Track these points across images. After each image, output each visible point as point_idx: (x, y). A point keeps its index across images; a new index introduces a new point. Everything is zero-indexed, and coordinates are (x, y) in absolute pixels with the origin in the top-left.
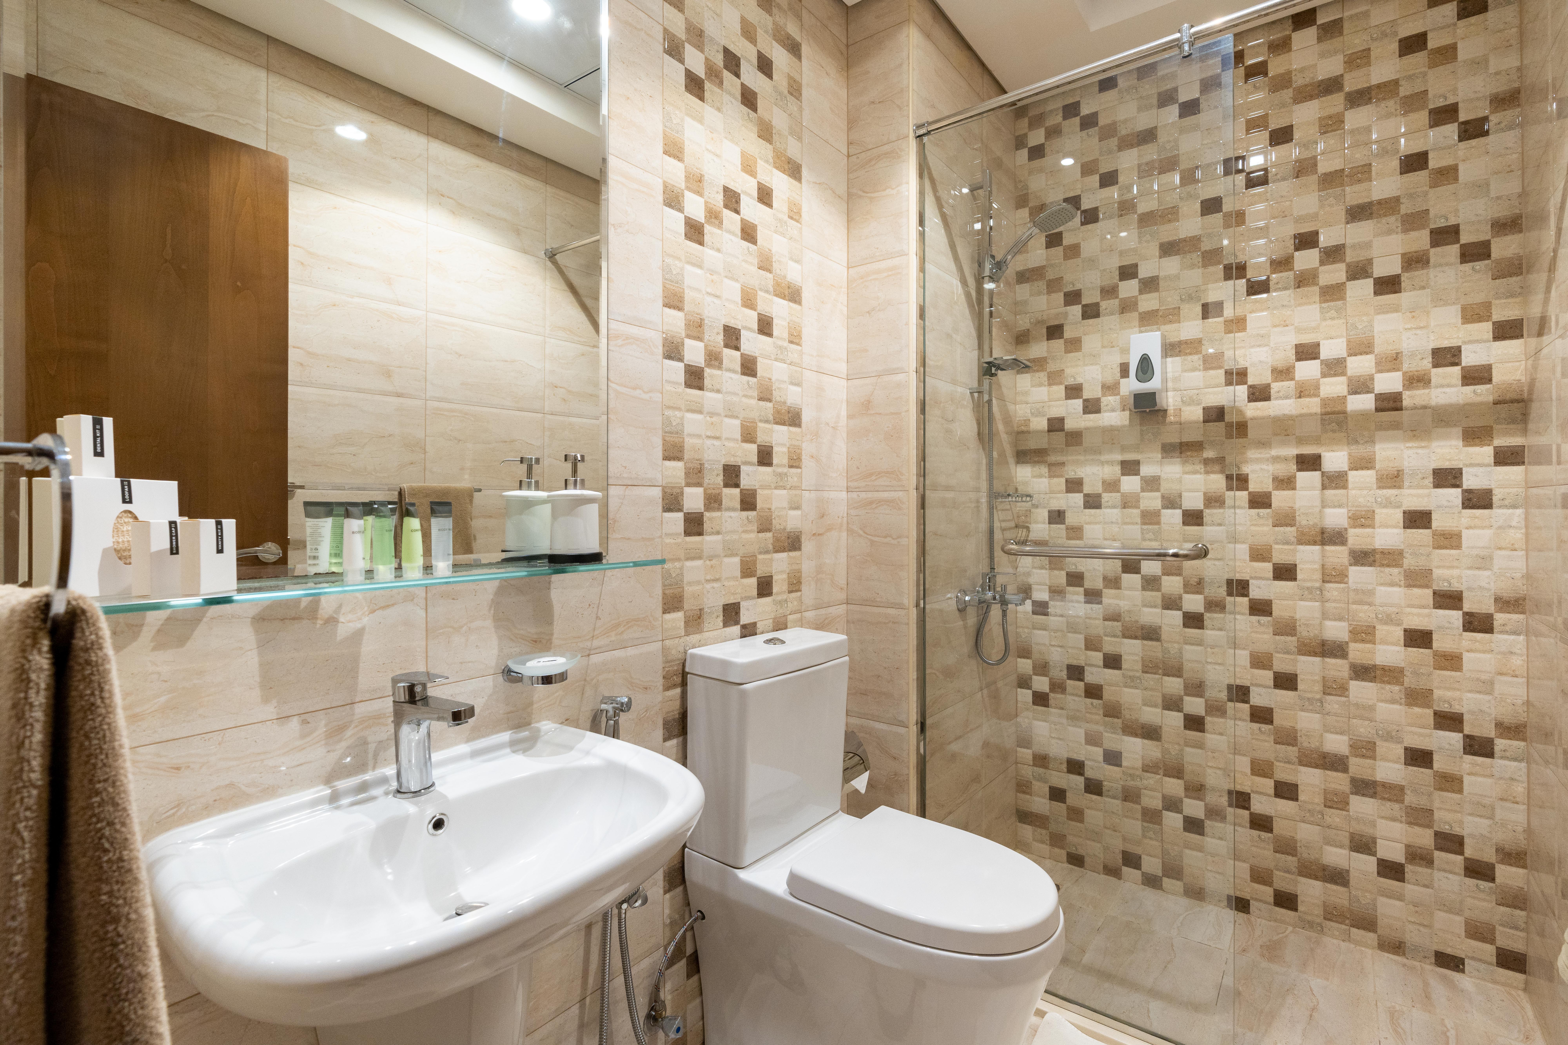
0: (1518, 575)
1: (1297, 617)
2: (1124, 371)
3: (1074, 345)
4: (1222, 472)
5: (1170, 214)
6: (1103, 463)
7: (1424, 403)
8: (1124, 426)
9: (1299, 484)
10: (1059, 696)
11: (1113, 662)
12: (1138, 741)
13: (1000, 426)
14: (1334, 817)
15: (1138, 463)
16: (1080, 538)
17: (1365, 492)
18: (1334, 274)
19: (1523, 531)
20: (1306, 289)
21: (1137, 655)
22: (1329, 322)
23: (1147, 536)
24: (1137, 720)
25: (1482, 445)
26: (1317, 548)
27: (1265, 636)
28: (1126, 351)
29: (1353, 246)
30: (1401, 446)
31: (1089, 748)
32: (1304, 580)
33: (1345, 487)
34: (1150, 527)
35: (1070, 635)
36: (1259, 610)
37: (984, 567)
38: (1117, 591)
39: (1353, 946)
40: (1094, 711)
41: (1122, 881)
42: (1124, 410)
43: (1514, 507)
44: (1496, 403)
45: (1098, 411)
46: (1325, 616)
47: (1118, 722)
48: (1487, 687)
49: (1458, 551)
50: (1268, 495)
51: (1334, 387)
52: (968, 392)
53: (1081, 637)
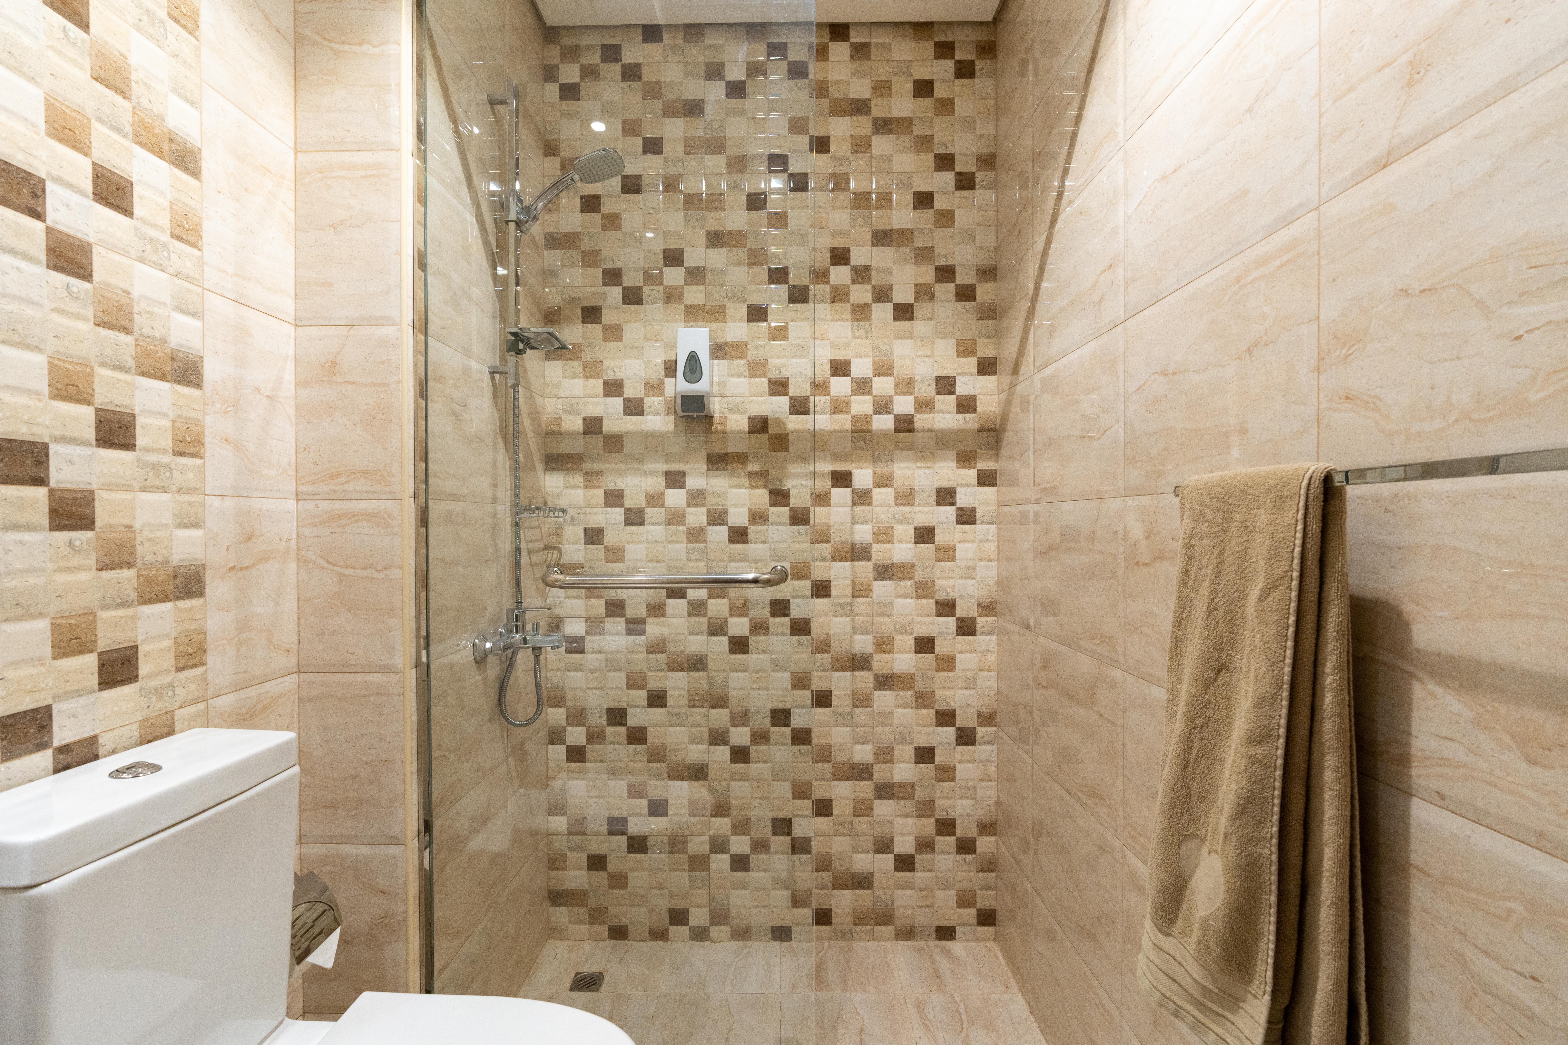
0: (992, 583)
1: (832, 633)
2: (670, 369)
3: (614, 333)
4: (766, 487)
5: (716, 201)
6: (646, 473)
7: (930, 427)
8: (668, 433)
9: (833, 500)
10: (599, 747)
11: (657, 700)
12: (684, 784)
13: (526, 423)
14: (862, 825)
15: (683, 474)
16: (621, 560)
17: (886, 509)
18: (862, 294)
19: (996, 544)
20: (840, 305)
21: (683, 688)
22: (858, 341)
23: (693, 556)
24: (683, 761)
25: (969, 468)
26: (848, 563)
27: (805, 656)
28: (672, 346)
29: (878, 269)
30: (912, 465)
31: (633, 801)
32: (837, 596)
33: (870, 504)
34: (696, 546)
35: (610, 674)
36: (799, 630)
37: (508, 602)
38: (662, 619)
39: (876, 943)
40: (638, 758)
41: (669, 943)
42: (668, 414)
43: (990, 523)
44: (979, 430)
45: (641, 413)
46: (855, 631)
47: (663, 766)
48: (971, 683)
49: (953, 563)
50: (807, 511)
51: (862, 405)
52: (487, 371)
53: (622, 676)
